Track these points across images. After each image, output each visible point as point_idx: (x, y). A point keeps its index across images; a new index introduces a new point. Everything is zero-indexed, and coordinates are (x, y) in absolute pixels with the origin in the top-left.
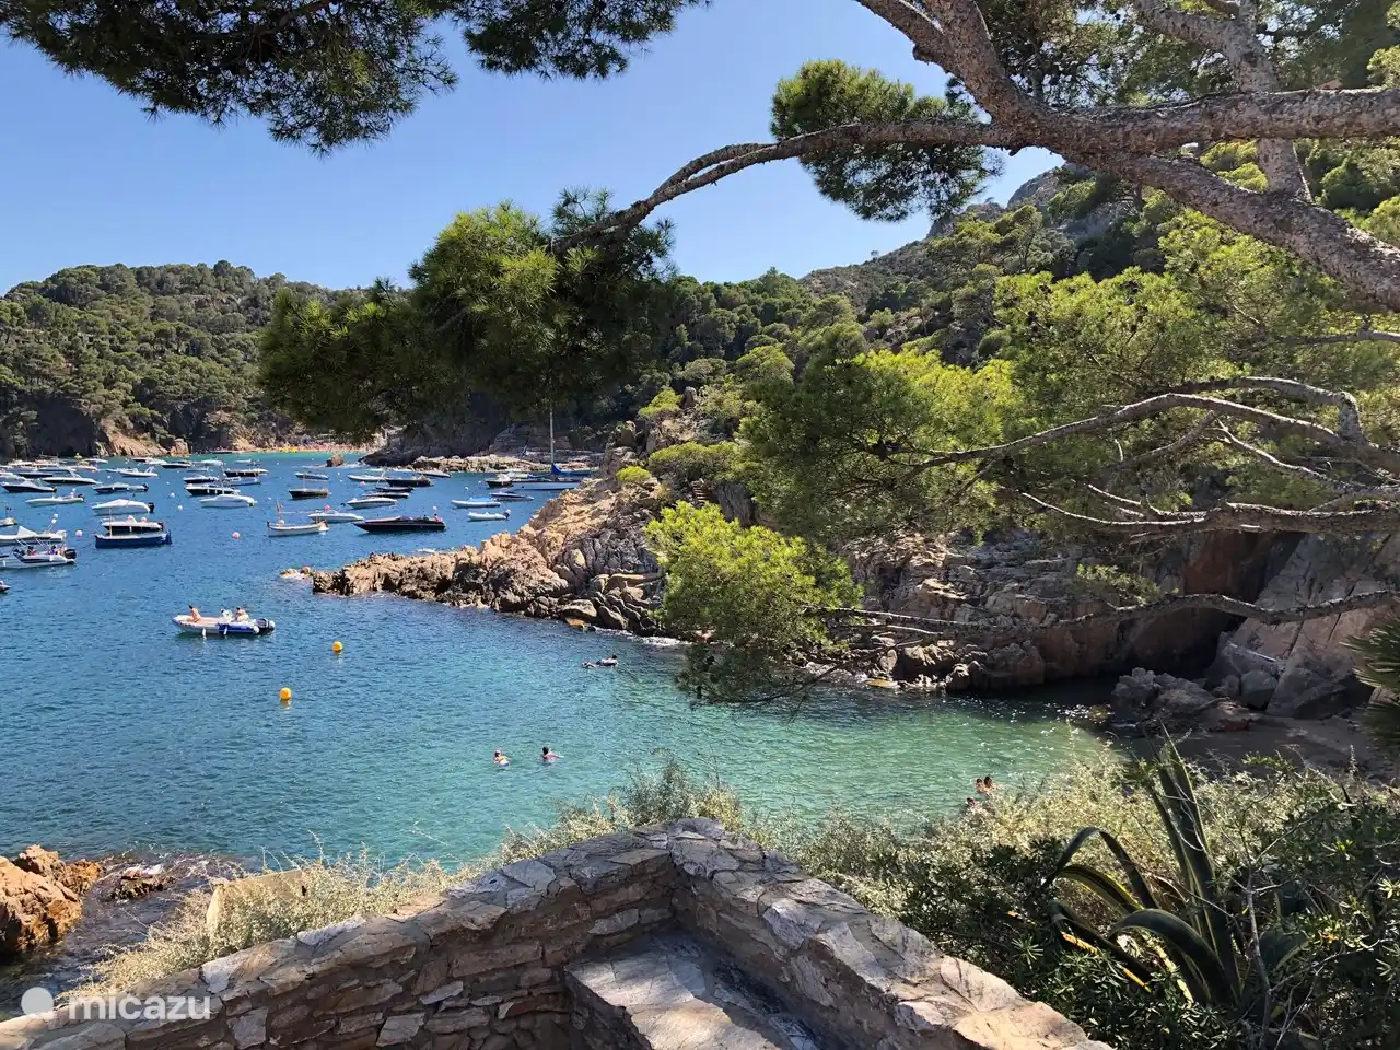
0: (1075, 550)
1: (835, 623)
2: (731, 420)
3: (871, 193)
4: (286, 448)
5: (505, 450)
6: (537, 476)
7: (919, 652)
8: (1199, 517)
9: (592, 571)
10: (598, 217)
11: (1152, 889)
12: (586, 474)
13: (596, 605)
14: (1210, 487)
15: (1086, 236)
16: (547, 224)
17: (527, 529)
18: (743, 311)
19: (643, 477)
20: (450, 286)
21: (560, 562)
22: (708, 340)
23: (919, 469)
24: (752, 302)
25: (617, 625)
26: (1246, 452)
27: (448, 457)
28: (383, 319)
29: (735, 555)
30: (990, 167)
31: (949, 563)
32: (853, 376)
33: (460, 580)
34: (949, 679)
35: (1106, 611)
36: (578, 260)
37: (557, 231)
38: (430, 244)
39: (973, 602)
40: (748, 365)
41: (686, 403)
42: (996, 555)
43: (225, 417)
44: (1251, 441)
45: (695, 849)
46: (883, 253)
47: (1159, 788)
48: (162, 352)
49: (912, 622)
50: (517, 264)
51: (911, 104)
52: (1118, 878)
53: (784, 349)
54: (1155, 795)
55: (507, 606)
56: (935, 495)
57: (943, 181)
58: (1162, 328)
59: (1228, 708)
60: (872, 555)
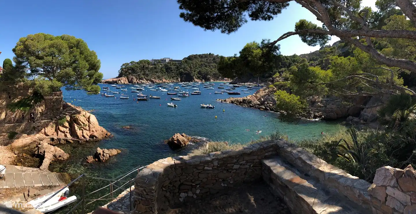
0: (341, 99)
1: (304, 109)
2: (287, 78)
3: (310, 41)
4: (218, 81)
5: (251, 82)
6: (256, 86)
7: (317, 114)
8: (358, 94)
9: (264, 101)
10: (268, 43)
11: (350, 147)
12: (264, 86)
13: (265, 107)
14: (360, 89)
15: (343, 52)
16: (260, 44)
17: (254, 95)
18: (290, 60)
19: (273, 87)
20: (246, 55)
21: (259, 100)
22: (284, 65)
23: (317, 85)
24: (291, 59)
25: (268, 110)
26: (365, 85)
27: (242, 83)
28: (236, 60)
29: (288, 99)
30: (329, 39)
31: (322, 101)
32: (307, 70)
33: (243, 102)
34: (321, 118)
35: (345, 108)
36: (265, 50)
37: (261, 46)
38: (243, 48)
39: (325, 107)
40: (291, 69)
41: (280, 75)
42: (329, 99)
43: (210, 76)
44: (365, 83)
45: (281, 143)
46: (312, 52)
47: (351, 132)
48: (201, 67)
49: (316, 109)
50: (256, 51)
51: (317, 28)
52: (345, 146)
53: (296, 67)
54: (351, 134)
55: (251, 106)
56: (319, 89)
57: (322, 40)
58: (353, 65)
59: (362, 121)
60: (310, 100)
